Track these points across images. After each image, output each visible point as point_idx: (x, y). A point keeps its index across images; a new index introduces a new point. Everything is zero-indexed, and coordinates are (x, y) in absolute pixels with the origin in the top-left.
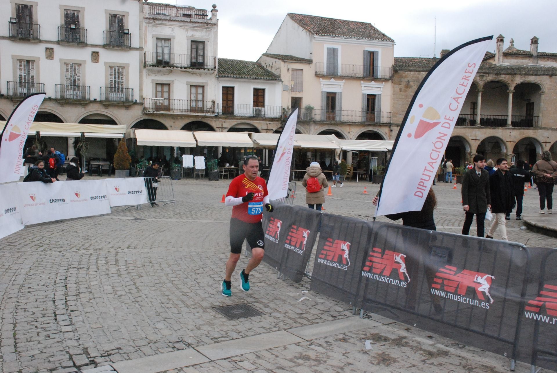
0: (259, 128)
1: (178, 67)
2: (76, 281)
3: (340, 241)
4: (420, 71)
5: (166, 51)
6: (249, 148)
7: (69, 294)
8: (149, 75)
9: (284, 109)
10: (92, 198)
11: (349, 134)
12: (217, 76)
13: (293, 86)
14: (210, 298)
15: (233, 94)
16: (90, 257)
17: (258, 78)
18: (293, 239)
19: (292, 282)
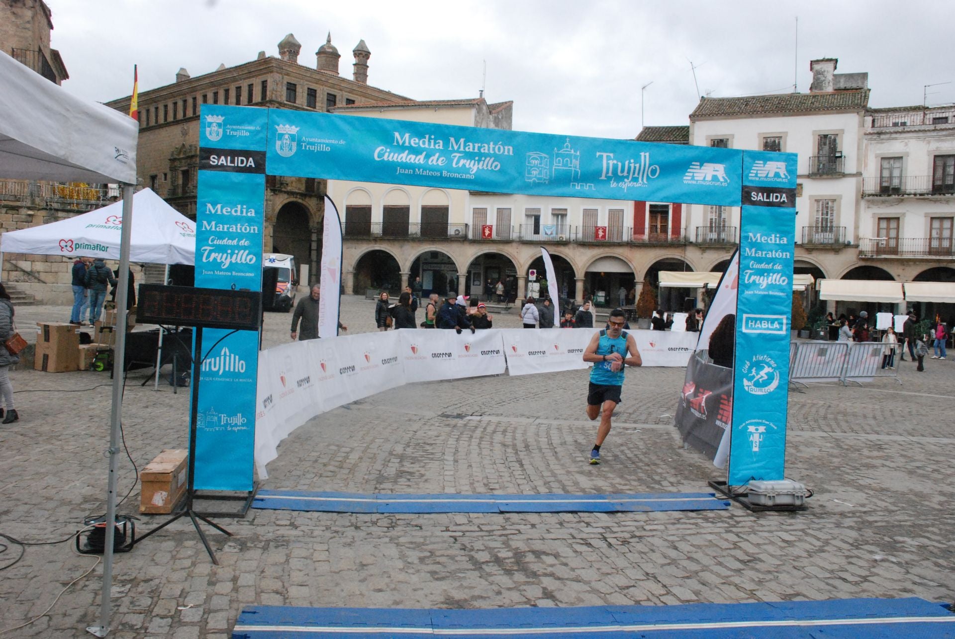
1: (911, 194)
5: (896, 173)
8: (868, 208)
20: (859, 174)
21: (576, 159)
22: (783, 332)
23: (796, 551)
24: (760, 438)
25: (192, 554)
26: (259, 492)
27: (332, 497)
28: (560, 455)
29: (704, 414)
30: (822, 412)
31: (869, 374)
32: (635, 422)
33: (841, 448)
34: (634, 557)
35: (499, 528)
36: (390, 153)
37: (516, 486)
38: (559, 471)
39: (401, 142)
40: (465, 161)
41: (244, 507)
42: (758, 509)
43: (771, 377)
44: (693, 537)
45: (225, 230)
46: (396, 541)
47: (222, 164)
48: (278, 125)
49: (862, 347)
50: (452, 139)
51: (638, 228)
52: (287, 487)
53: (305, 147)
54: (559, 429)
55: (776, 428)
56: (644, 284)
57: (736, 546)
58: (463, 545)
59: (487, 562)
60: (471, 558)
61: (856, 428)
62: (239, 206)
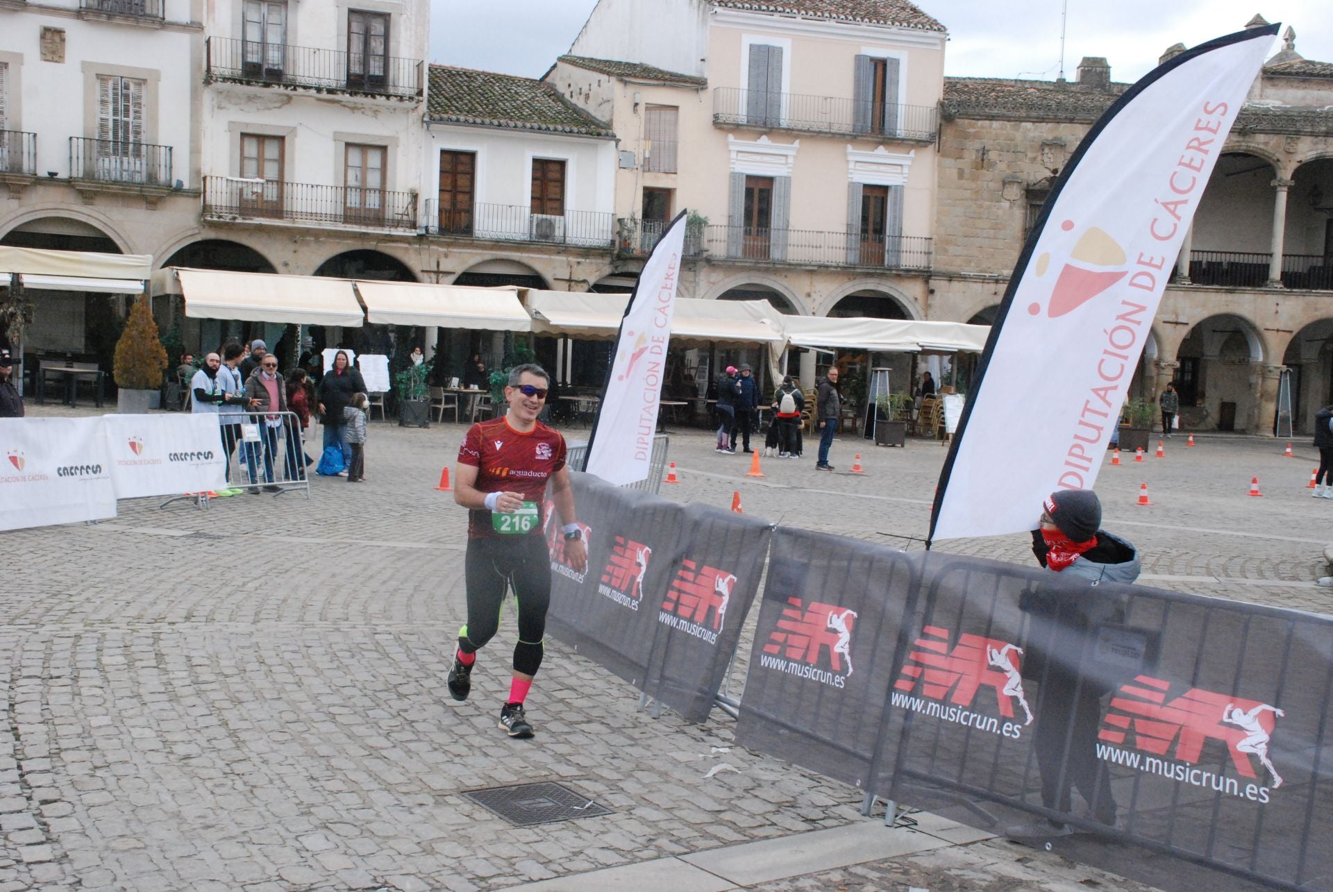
0: (548, 275)
1: (310, 88)
2: (42, 715)
3: (825, 607)
4: (1020, 120)
5: (273, 38)
6: (519, 335)
7: (29, 751)
8: (219, 108)
9: (620, 221)
10: (65, 472)
11: (809, 300)
12: (426, 119)
13: (647, 156)
14: (450, 765)
15: (471, 174)
16: (75, 645)
17: (548, 129)
18: (685, 599)
19: (680, 721)
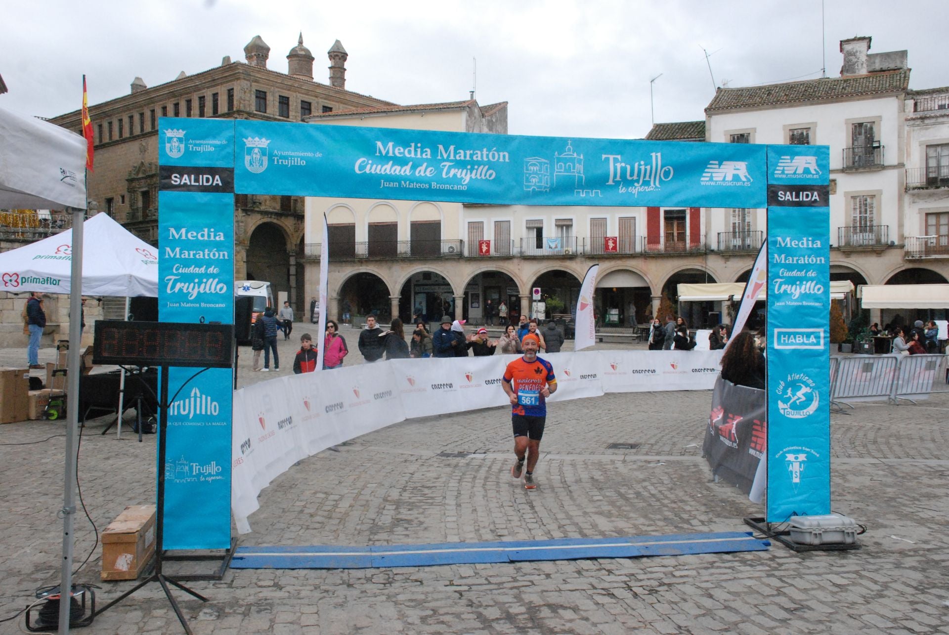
5: (944, 162)
20: (901, 165)
21: (579, 161)
22: (821, 347)
23: (851, 597)
24: (800, 467)
25: (163, 624)
26: (238, 550)
27: (321, 552)
28: (575, 495)
29: (736, 442)
30: (871, 435)
31: (924, 391)
32: (658, 454)
33: (896, 475)
34: (664, 608)
35: (510, 579)
36: (372, 165)
37: (527, 531)
38: (575, 512)
39: (384, 153)
40: (456, 170)
41: (221, 568)
42: (803, 549)
43: (809, 399)
44: (730, 582)
45: (192, 257)
46: (394, 599)
47: (185, 184)
48: (247, 138)
49: (914, 361)
50: (441, 147)
51: (653, 237)
52: (271, 542)
53: (278, 162)
54: (573, 465)
55: (818, 456)
56: (662, 299)
57: (779, 592)
58: (470, 600)
59: (497, 619)
60: (480, 616)
61: (912, 452)
62: (206, 230)
